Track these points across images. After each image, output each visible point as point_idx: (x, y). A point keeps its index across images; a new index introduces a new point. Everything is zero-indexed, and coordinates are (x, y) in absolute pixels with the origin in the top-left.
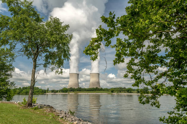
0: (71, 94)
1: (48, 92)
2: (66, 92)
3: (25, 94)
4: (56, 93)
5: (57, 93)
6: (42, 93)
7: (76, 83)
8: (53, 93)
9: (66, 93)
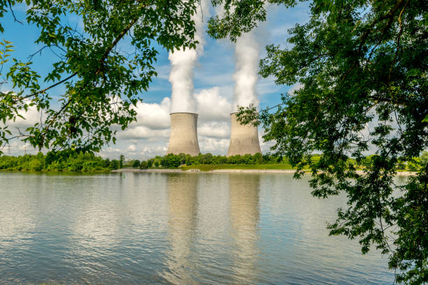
0: (189, 171)
1: (122, 167)
2: (176, 167)
3: (56, 170)
4: (147, 168)
5: (149, 170)
6: (107, 169)
7: (191, 143)
8: (137, 170)
9: (176, 171)
